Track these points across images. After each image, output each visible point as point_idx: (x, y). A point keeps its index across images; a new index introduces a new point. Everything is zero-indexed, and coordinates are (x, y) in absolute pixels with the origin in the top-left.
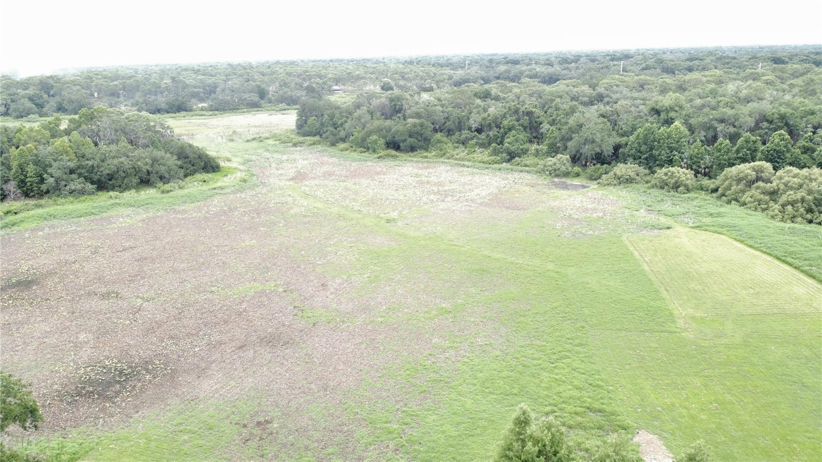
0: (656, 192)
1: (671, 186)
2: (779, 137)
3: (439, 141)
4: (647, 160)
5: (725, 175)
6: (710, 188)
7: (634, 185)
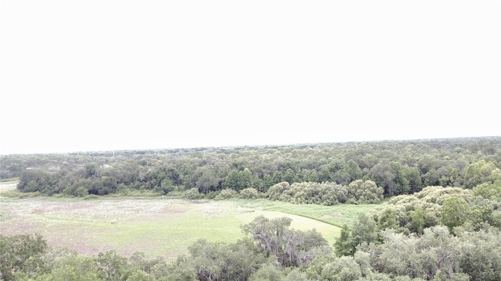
0: (242, 200)
1: (249, 196)
2: (289, 172)
3: (122, 188)
4: (235, 187)
5: (271, 190)
6: (265, 196)
7: (232, 198)
